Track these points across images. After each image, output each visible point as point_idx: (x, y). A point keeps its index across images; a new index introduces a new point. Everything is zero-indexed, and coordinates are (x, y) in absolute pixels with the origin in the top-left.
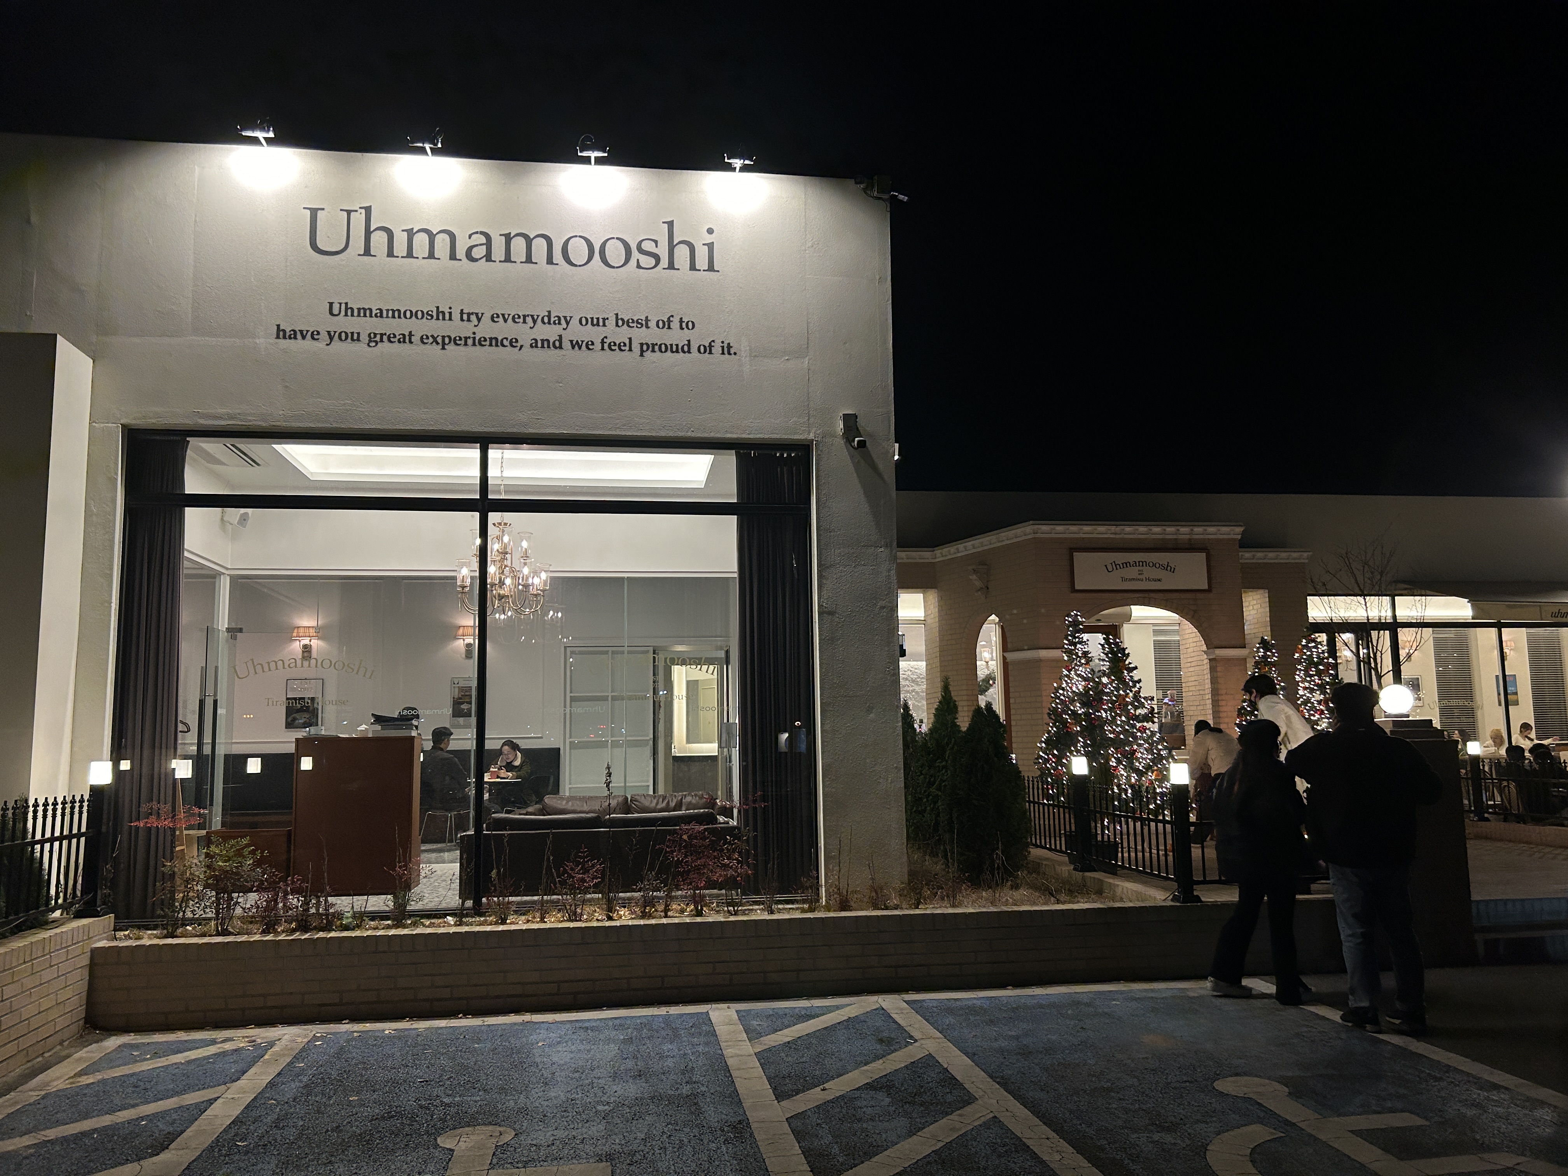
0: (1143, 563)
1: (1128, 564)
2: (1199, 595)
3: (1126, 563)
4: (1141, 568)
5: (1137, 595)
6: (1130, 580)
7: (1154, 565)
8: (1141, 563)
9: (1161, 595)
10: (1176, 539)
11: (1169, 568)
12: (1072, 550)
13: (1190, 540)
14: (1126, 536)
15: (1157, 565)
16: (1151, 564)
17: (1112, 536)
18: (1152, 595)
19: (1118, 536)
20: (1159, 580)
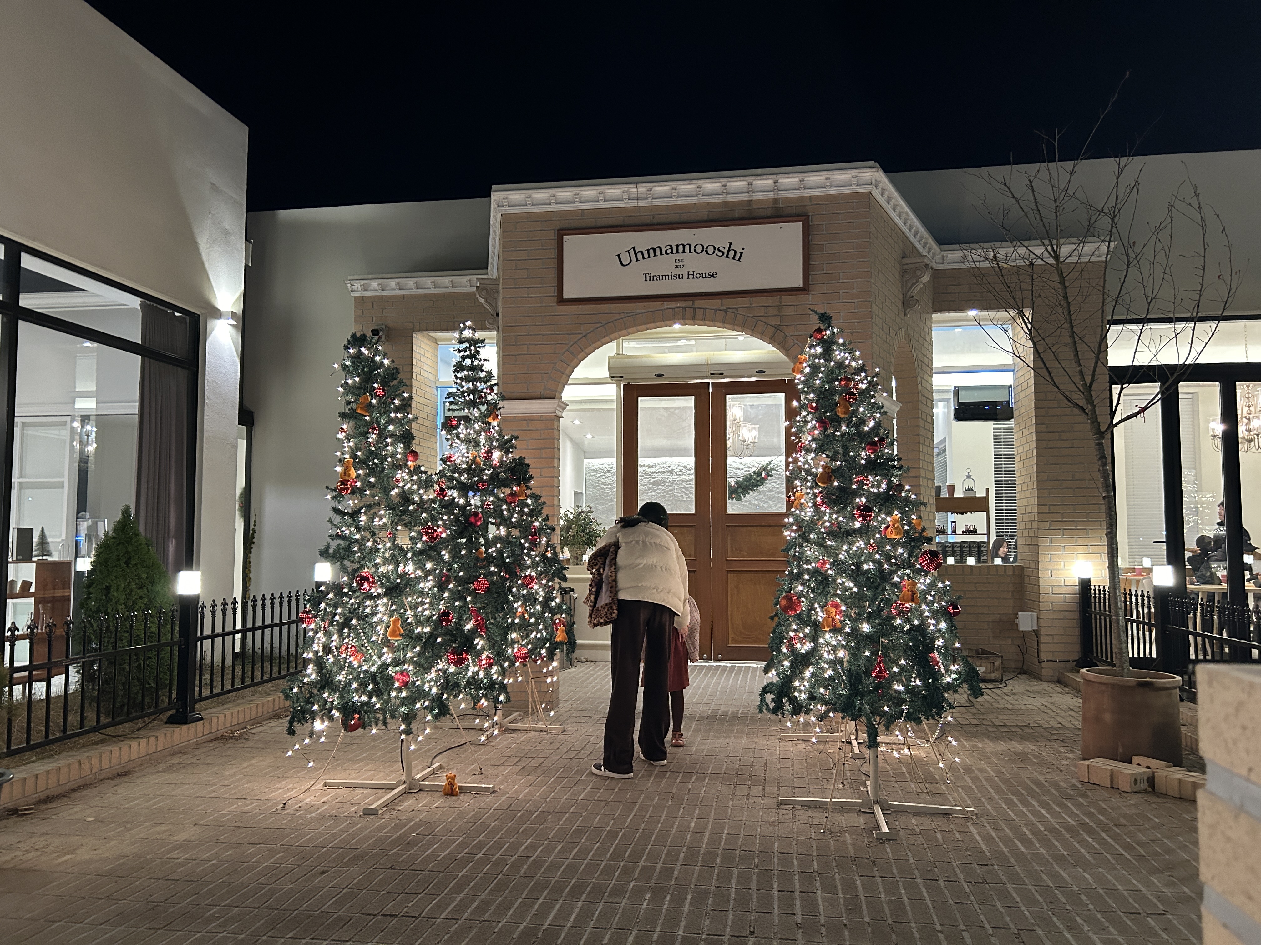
0: (684, 247)
1: (658, 251)
2: (787, 299)
3: (654, 250)
4: (679, 257)
5: (673, 304)
6: (660, 278)
7: (705, 250)
8: (681, 248)
9: (716, 303)
10: (750, 202)
11: (732, 254)
12: (562, 232)
13: (776, 201)
14: (656, 202)
15: (711, 250)
16: (699, 249)
17: (632, 204)
18: (699, 303)
19: (642, 204)
20: (713, 276)
